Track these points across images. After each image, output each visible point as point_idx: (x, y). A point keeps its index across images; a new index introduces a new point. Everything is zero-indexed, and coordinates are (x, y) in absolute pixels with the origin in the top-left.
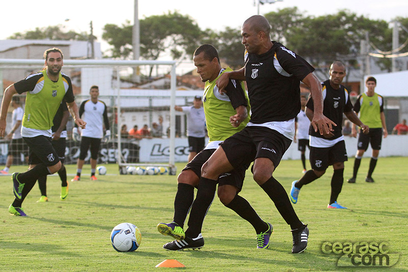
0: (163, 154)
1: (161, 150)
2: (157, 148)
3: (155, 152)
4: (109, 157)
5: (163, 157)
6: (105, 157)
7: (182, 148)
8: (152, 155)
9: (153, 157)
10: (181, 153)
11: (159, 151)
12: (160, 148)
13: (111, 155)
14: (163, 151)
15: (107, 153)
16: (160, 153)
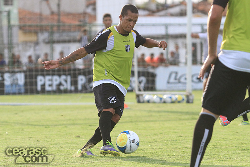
0: (180, 82)
2: (173, 76)
3: (172, 80)
5: (180, 85)
8: (169, 83)
11: (176, 79)
12: (176, 76)
14: (179, 79)
16: (177, 81)
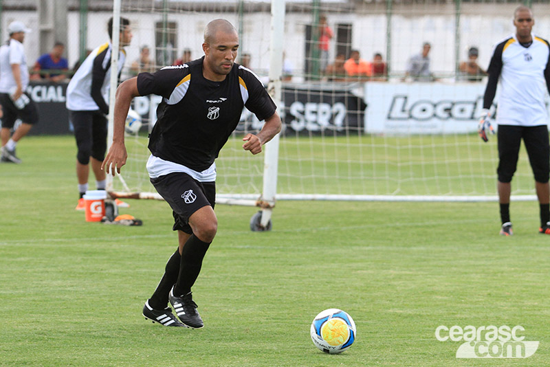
0: (411, 117)
1: (408, 107)
2: (400, 102)
3: (397, 112)
4: (306, 121)
5: (412, 122)
6: (298, 121)
7: (448, 106)
8: (389, 118)
9: (391, 123)
10: (445, 115)
11: (403, 111)
12: (404, 105)
13: (311, 117)
14: (411, 110)
15: (303, 113)
16: (406, 115)
